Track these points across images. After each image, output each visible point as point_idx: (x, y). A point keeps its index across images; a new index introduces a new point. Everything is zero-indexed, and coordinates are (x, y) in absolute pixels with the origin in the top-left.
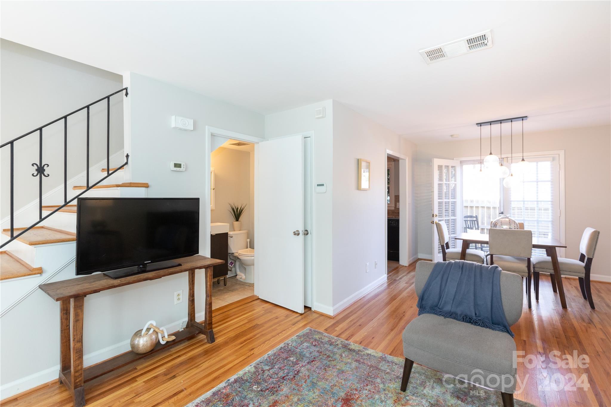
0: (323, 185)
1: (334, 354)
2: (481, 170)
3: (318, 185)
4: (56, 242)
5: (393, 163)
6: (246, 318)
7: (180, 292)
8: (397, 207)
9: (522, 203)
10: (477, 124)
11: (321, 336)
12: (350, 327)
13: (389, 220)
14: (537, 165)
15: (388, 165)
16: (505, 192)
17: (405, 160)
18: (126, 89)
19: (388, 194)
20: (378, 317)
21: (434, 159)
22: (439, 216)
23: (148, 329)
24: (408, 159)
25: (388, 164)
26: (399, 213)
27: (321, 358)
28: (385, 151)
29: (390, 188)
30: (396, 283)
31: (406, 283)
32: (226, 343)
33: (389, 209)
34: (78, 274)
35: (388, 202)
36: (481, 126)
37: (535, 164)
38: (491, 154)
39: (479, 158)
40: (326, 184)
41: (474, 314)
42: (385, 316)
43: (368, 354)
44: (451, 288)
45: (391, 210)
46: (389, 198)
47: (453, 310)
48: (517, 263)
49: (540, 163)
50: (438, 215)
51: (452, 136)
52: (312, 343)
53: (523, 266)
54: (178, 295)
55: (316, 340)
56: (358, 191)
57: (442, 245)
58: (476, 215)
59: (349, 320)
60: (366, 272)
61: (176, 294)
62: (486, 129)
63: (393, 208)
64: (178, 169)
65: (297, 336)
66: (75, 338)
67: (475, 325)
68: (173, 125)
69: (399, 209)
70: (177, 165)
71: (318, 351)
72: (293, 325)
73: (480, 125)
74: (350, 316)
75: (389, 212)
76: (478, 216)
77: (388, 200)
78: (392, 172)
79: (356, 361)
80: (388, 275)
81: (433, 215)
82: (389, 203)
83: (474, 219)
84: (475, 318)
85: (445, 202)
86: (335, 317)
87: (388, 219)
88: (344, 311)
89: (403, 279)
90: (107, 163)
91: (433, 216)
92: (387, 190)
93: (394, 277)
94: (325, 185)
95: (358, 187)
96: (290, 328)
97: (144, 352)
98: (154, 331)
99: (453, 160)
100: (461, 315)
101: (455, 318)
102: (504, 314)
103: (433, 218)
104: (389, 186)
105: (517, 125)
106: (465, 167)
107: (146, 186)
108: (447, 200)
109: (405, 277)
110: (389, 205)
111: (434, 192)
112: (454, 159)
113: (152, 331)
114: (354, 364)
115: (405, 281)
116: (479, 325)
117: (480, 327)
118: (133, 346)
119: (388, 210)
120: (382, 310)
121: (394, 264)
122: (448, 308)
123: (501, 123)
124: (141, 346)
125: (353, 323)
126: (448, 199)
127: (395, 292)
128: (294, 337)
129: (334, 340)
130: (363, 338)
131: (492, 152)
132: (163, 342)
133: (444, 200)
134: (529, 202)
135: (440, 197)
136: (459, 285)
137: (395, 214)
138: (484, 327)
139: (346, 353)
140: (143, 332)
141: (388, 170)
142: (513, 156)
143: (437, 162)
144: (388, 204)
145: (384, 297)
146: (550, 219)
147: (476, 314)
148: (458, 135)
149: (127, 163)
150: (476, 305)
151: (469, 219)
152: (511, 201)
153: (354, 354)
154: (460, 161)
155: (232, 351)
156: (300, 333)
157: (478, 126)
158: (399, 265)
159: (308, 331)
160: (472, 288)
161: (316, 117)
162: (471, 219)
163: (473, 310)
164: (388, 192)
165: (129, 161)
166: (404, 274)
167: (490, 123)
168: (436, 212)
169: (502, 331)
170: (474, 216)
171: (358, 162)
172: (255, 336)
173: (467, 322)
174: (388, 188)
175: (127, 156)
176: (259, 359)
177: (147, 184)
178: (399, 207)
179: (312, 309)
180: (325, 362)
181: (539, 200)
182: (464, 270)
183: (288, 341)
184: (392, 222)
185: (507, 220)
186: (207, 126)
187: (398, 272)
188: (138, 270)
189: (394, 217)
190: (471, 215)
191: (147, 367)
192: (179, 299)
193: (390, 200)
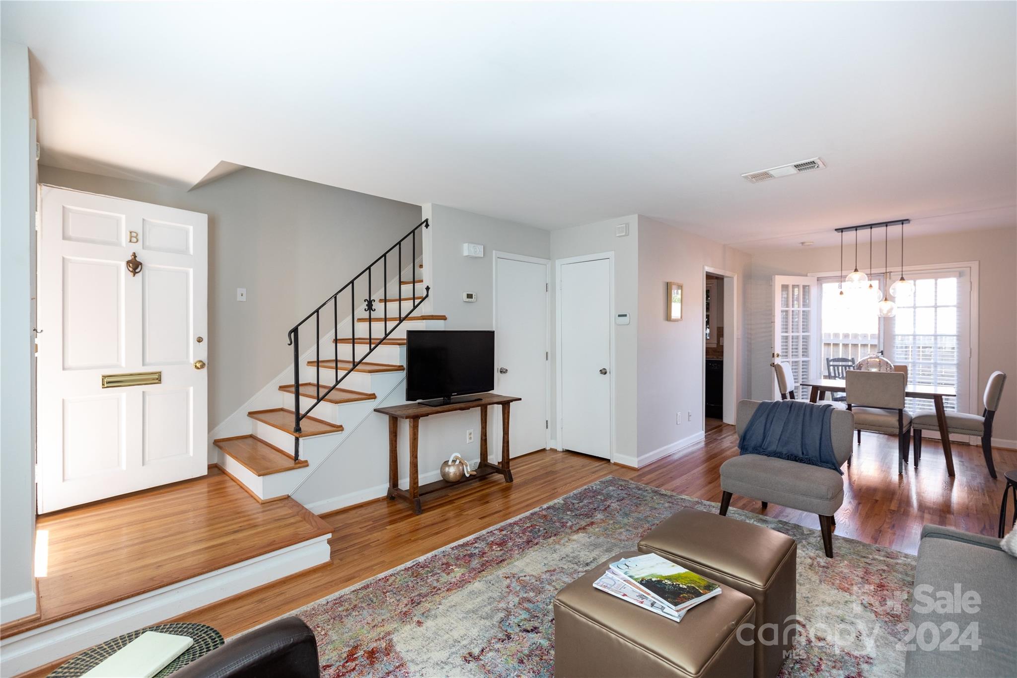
0: (625, 315)
1: (644, 496)
2: (841, 293)
3: (619, 316)
4: (377, 372)
5: (715, 281)
6: (537, 465)
7: (472, 431)
8: (721, 344)
9: (911, 338)
10: (836, 230)
11: (627, 483)
12: (658, 479)
13: (708, 362)
14: (936, 284)
15: (706, 284)
16: (886, 322)
17: (732, 278)
18: (426, 221)
19: (706, 325)
20: (693, 472)
21: (776, 276)
22: (783, 356)
23: (454, 461)
24: (736, 276)
25: (706, 282)
26: (722, 352)
27: (630, 499)
28: (703, 268)
29: (710, 316)
30: (717, 443)
31: (731, 443)
32: (525, 483)
33: (708, 346)
34: (408, 399)
35: (706, 337)
36: (842, 232)
37: (932, 281)
38: (856, 270)
39: (838, 273)
40: (629, 314)
41: (801, 453)
42: (701, 471)
43: (682, 499)
44: (776, 429)
45: (711, 348)
46: (708, 331)
47: (779, 450)
48: (887, 416)
49: (940, 281)
50: (780, 354)
51: (803, 243)
52: (619, 488)
53: (893, 420)
54: (470, 434)
55: (621, 486)
56: (667, 322)
57: (782, 393)
58: (853, 357)
59: (657, 473)
60: (677, 424)
61: (468, 432)
62: (849, 236)
63: (715, 346)
64: (470, 300)
65: (600, 481)
66: (413, 454)
67: (801, 462)
68: (466, 253)
69: (722, 346)
70: (470, 296)
71: (626, 494)
72: (593, 473)
73: (840, 231)
74: (658, 470)
75: (708, 351)
76: (855, 359)
77: (706, 334)
78: (714, 293)
79: (669, 502)
80: (707, 434)
81: (773, 354)
82: (708, 338)
83: (850, 363)
84: (801, 456)
85: (792, 336)
86: (641, 469)
87: (706, 360)
88: (649, 465)
89: (727, 438)
90: (384, 292)
91: (773, 356)
92: (705, 320)
93: (714, 437)
94: (628, 316)
95: (668, 317)
96: (590, 476)
97: (455, 481)
98: (460, 462)
99: (807, 276)
100: (786, 454)
101: (779, 457)
102: (833, 451)
103: (773, 358)
104: (708, 314)
105: (894, 230)
106: (826, 286)
107: (444, 318)
108: (795, 334)
109: (731, 437)
110: (708, 341)
111: (774, 322)
112: (808, 274)
113: (458, 462)
114: (667, 505)
115: (731, 440)
116: (804, 463)
117: (806, 465)
118: (444, 474)
119: (706, 348)
120: (697, 466)
121: (716, 423)
122: (773, 448)
123: (871, 228)
124: (452, 475)
125: (662, 475)
126: (798, 332)
127: (716, 451)
128: (597, 482)
129: (642, 487)
130: (675, 487)
131: (857, 268)
132: (467, 475)
133: (790, 334)
134: (921, 337)
135: (785, 329)
136: (786, 424)
137: (718, 354)
138: (809, 464)
139: (657, 497)
140: (450, 463)
141: (708, 291)
142: (904, 270)
143: (779, 281)
144: (706, 339)
145: (701, 455)
146: (955, 362)
147: (803, 453)
148: (813, 242)
149: (427, 296)
150: (803, 445)
151: (841, 363)
152: (896, 335)
153: (666, 497)
154: (818, 278)
155: (534, 489)
156: (604, 479)
157: (839, 232)
158: (721, 423)
159: (611, 479)
160: (800, 427)
161: (617, 235)
162: (844, 363)
163: (800, 449)
164: (708, 323)
165: (429, 293)
166: (729, 434)
167: (855, 229)
168: (778, 349)
169: (830, 468)
170: (850, 358)
171: (668, 287)
172: (554, 479)
173: (792, 460)
174: (708, 316)
175: (428, 289)
176: (565, 496)
177: (445, 316)
178: (723, 343)
179: (611, 461)
180: (635, 501)
181: (938, 333)
182: (792, 410)
183: (592, 484)
184: (713, 365)
185: (878, 360)
186: (494, 251)
187: (721, 431)
188: (444, 402)
189: (715, 357)
190: (844, 357)
191: (457, 495)
192: (470, 438)
193: (710, 335)
